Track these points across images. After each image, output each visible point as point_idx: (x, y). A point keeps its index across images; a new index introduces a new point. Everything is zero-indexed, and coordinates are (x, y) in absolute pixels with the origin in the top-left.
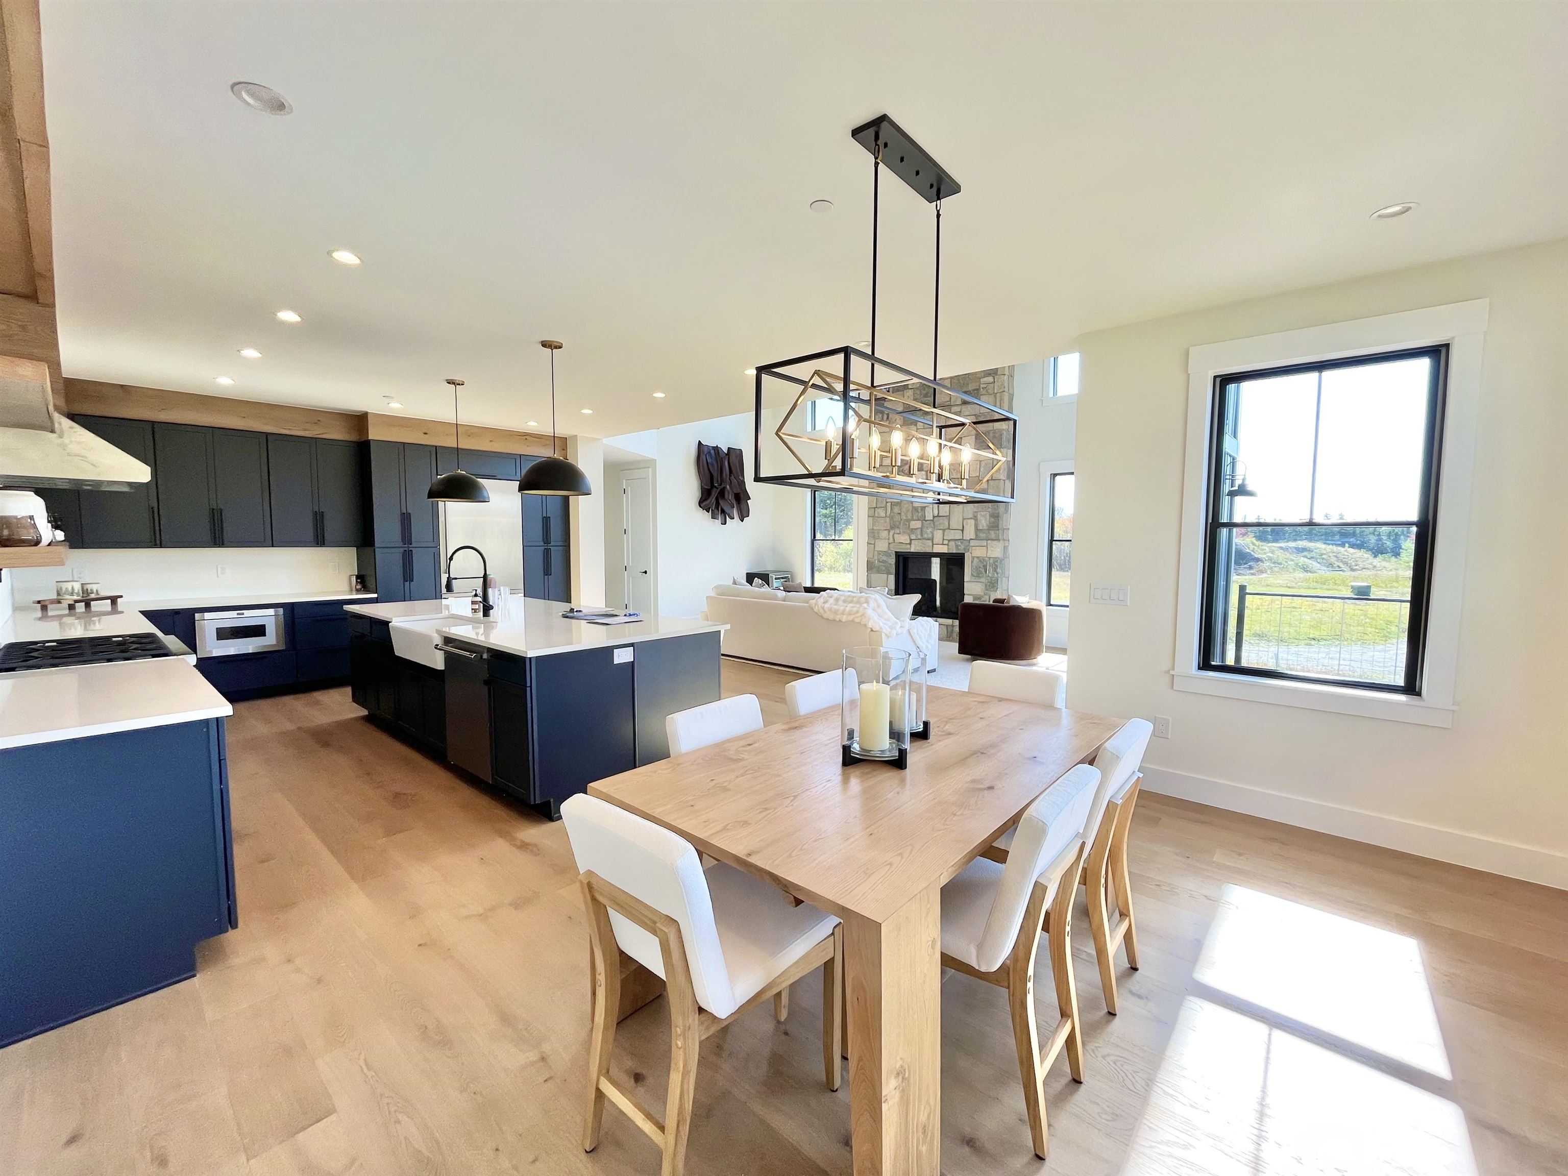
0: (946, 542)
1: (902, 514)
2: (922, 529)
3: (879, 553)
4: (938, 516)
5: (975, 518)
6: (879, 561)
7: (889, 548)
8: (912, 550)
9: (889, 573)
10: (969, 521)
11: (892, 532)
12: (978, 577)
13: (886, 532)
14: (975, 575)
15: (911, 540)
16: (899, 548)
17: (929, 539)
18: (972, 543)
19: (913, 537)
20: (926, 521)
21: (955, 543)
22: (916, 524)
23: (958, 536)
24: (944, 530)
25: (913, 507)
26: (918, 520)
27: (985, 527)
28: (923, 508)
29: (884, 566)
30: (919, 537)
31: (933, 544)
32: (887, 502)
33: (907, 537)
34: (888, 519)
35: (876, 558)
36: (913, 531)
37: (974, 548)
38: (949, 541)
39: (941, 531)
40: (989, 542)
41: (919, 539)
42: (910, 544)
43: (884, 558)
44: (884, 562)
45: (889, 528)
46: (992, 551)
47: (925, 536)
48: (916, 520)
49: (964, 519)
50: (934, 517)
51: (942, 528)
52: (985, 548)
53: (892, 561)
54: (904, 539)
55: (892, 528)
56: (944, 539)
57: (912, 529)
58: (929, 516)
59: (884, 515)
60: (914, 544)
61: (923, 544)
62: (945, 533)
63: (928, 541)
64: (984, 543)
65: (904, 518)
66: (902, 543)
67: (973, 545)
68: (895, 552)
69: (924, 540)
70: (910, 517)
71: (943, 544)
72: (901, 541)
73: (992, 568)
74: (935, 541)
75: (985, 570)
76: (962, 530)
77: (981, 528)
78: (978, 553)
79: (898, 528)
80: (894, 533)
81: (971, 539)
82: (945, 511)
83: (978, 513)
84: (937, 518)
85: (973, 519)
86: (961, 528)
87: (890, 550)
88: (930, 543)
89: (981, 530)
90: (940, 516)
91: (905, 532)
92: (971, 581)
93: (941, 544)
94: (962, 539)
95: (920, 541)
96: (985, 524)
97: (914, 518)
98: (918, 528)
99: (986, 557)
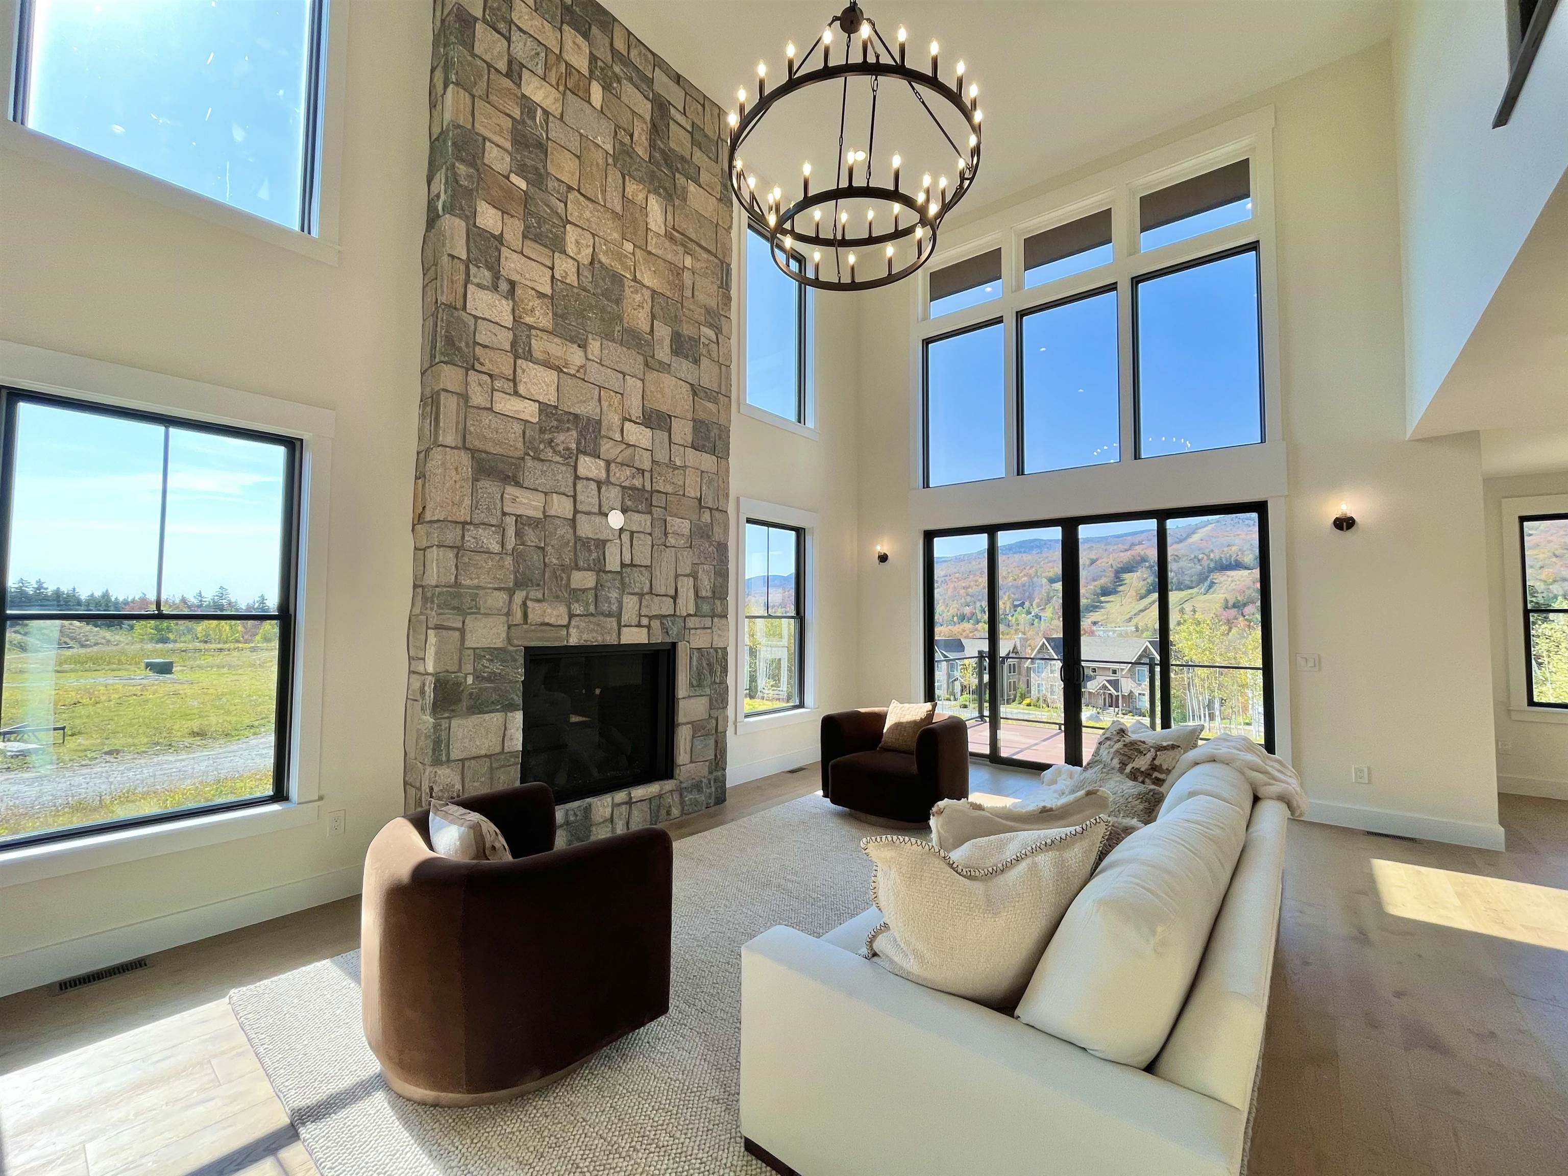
0: (645, 621)
1: (549, 549)
2: (596, 588)
3: (479, 654)
4: (632, 565)
5: (694, 575)
6: (478, 677)
7: (509, 639)
8: (573, 641)
9: (509, 707)
10: (686, 579)
11: (519, 597)
12: (700, 685)
13: (503, 596)
14: (695, 683)
15: (571, 616)
16: (539, 639)
17: (610, 615)
18: (692, 622)
19: (578, 609)
20: (604, 571)
21: (662, 623)
22: (584, 579)
23: (666, 608)
24: (641, 595)
25: (577, 539)
26: (589, 569)
27: (709, 594)
28: (601, 544)
29: (494, 689)
30: (592, 609)
31: (620, 626)
32: (504, 514)
33: (563, 609)
34: (508, 561)
35: (468, 668)
36: (576, 594)
37: (693, 632)
38: (651, 618)
39: (635, 599)
40: (716, 620)
41: (592, 615)
42: (567, 626)
43: (497, 667)
44: (492, 678)
45: (511, 584)
46: (719, 636)
47: (605, 607)
48: (585, 570)
49: (677, 576)
50: (623, 565)
51: (637, 590)
52: (709, 631)
53: (519, 674)
54: (555, 614)
55: (519, 584)
56: (640, 616)
57: (575, 590)
58: (613, 564)
59: (497, 548)
60: (578, 627)
61: (599, 625)
62: (644, 603)
63: (609, 619)
64: (707, 622)
65: (555, 561)
66: (548, 624)
67: (692, 627)
68: (525, 648)
69: (602, 618)
70: (570, 559)
71: (639, 625)
72: (547, 621)
73: (721, 666)
74: (625, 619)
75: (710, 672)
76: (675, 598)
77: (703, 593)
78: (699, 640)
79: (538, 585)
80: (527, 598)
81: (689, 615)
82: (643, 556)
83: (701, 566)
84: (628, 570)
85: (692, 576)
86: (672, 593)
87: (512, 645)
88: (612, 623)
89: (704, 598)
90: (635, 566)
91: (557, 597)
92: (689, 697)
93: (636, 626)
94: (674, 615)
95: (591, 619)
96: (708, 587)
97: (581, 563)
98: (590, 589)
99: (712, 647)
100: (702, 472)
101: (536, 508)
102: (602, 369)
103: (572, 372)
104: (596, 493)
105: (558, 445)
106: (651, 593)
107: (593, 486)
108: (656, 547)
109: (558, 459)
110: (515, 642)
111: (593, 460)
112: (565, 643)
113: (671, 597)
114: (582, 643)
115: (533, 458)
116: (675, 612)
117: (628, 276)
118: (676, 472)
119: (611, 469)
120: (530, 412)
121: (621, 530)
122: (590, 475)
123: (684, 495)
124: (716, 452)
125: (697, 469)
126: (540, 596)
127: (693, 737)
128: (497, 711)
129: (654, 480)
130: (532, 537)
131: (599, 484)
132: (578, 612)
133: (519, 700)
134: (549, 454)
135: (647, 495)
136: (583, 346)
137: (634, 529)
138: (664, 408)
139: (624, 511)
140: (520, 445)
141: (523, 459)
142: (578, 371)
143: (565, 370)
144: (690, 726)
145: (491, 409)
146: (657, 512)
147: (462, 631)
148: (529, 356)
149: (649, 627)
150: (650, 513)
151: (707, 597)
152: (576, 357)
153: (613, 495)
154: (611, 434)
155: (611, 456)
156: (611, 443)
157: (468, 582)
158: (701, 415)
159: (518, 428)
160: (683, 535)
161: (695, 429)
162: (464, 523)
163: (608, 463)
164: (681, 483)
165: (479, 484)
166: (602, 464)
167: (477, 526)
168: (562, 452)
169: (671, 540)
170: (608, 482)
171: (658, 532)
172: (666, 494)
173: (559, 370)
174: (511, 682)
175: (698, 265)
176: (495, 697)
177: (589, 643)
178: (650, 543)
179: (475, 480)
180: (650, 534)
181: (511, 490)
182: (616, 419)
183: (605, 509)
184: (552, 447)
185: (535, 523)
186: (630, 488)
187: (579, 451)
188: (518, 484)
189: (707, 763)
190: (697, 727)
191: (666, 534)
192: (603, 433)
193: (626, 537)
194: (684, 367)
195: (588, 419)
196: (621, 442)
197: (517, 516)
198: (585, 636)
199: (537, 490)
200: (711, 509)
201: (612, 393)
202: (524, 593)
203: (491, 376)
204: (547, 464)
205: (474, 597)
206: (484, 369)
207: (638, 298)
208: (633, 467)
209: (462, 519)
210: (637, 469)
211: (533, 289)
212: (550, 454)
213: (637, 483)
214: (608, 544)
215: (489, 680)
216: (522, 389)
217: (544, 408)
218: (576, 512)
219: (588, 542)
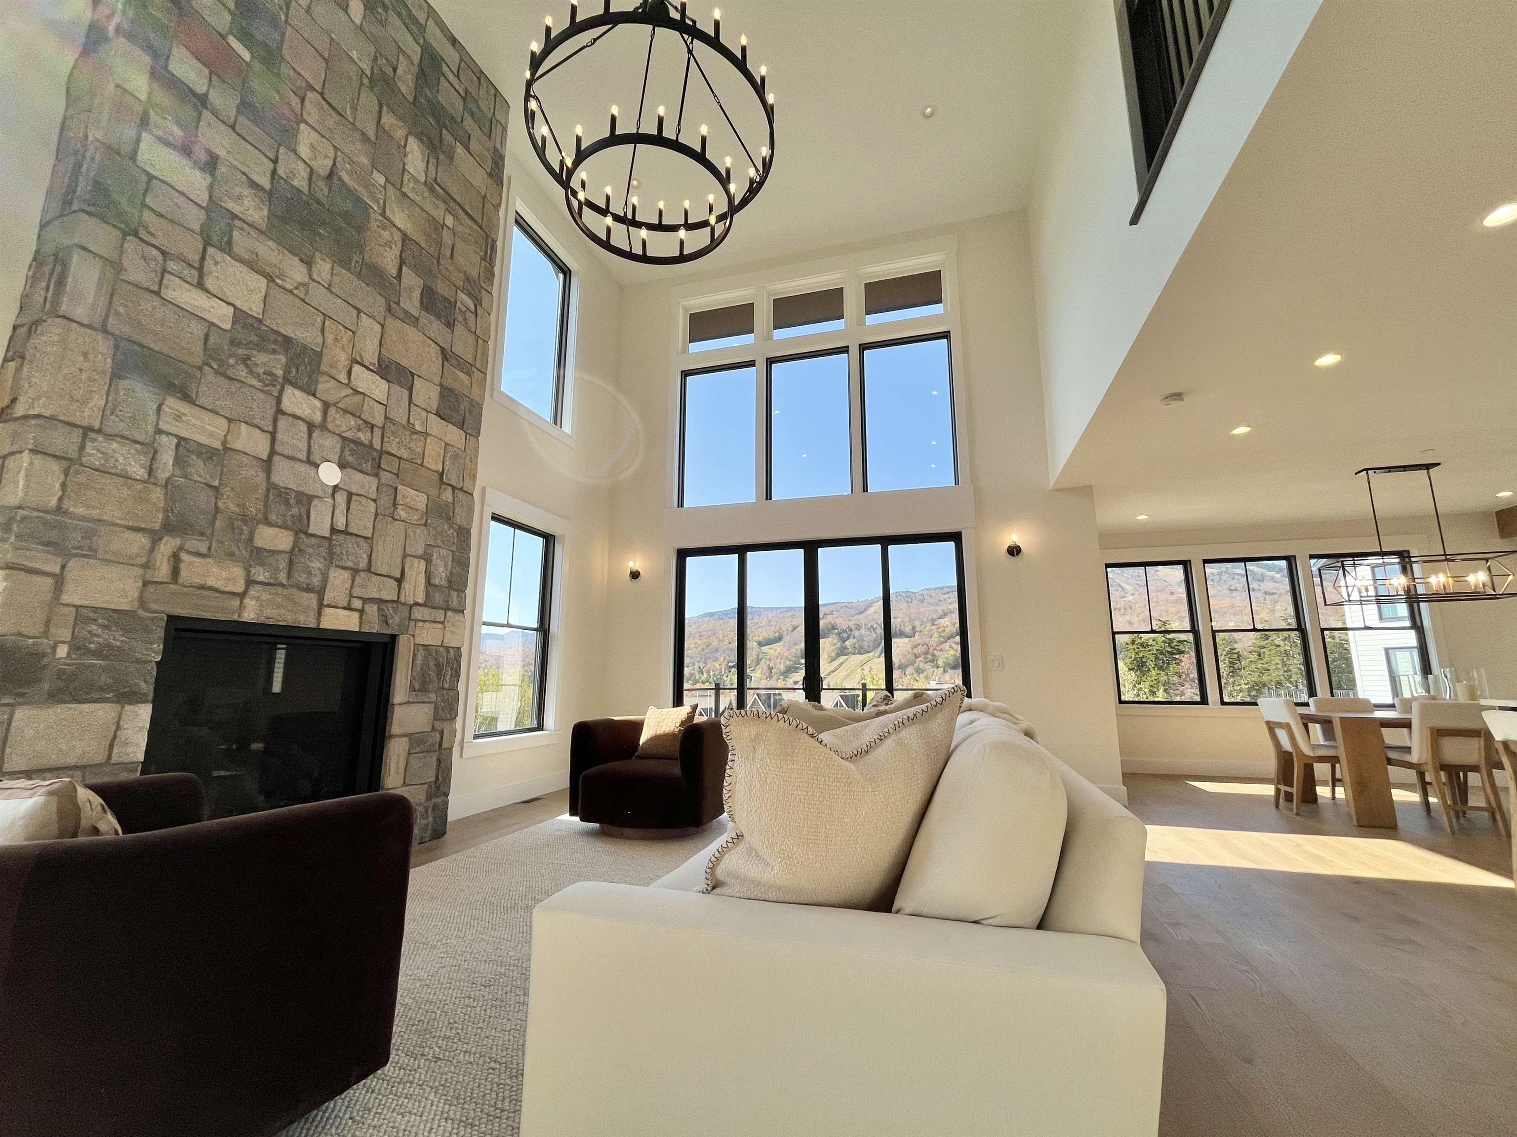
0: (357, 604)
1: (226, 491)
2: (291, 552)
3: (85, 615)
4: (346, 532)
5: (427, 558)
6: (76, 647)
7: (142, 600)
8: (249, 615)
9: (127, 697)
10: (416, 561)
11: (168, 545)
12: (424, 689)
13: (142, 541)
14: (417, 687)
15: (250, 582)
17: (308, 589)
18: (419, 613)
19: (261, 575)
20: (306, 533)
21: (380, 609)
22: (274, 538)
23: (388, 591)
24: (355, 571)
25: (271, 486)
26: (284, 527)
27: (444, 583)
28: (306, 500)
29: (104, 669)
30: (282, 577)
31: (321, 606)
32: (159, 431)
34: (157, 495)
35: (65, 634)
36: (259, 556)
37: (420, 624)
38: (365, 601)
39: (346, 575)
40: (449, 613)
41: (282, 585)
42: (242, 596)
43: (116, 638)
44: (104, 652)
45: (157, 526)
46: (452, 632)
47: (302, 578)
48: (276, 525)
49: (405, 556)
50: (333, 530)
51: (350, 564)
52: (440, 626)
53: (154, 652)
54: (224, 576)
55: (169, 528)
56: (351, 596)
57: (260, 550)
58: (320, 524)
59: (140, 473)
60: (258, 599)
61: (290, 600)
62: (358, 580)
63: (305, 595)
64: (439, 615)
65: (234, 508)
66: (211, 589)
67: (419, 617)
68: (169, 617)
69: (294, 591)
70: (258, 510)
71: (348, 608)
72: (210, 582)
73: (452, 669)
74: (328, 597)
75: (437, 675)
76: (400, 581)
77: (436, 581)
78: (428, 635)
79: (202, 534)
80: (181, 548)
81: (417, 604)
82: (362, 523)
83: (435, 550)
84: (341, 537)
85: (424, 559)
86: (398, 575)
87: (146, 610)
88: (312, 600)
89: (437, 586)
90: (351, 534)
91: (231, 555)
92: (408, 702)
93: (344, 608)
94: (397, 601)
95: (280, 590)
96: (444, 575)
97: (273, 517)
98: (282, 552)
99: (442, 646)
100: (447, 444)
101: (211, 435)
102: (329, 295)
103: (289, 286)
104: (305, 436)
105: (257, 365)
106: (369, 570)
107: (303, 427)
108: (380, 517)
109: (254, 382)
110: (153, 606)
111: (304, 395)
112: (235, 617)
113: (396, 580)
114: (262, 620)
115: (217, 372)
116: (398, 597)
117: (375, 208)
118: (414, 437)
119: (329, 414)
120: (222, 315)
121: (336, 488)
122: (299, 413)
123: (422, 465)
124: (465, 427)
125: (441, 439)
126: (203, 549)
127: (409, 753)
128: (106, 700)
129: (386, 439)
130: (199, 469)
131: (311, 427)
132: (261, 578)
133: (147, 687)
134: (242, 372)
135: (375, 454)
136: (308, 263)
137: (354, 491)
138: (405, 363)
139: (342, 466)
140: (198, 349)
141: (200, 368)
142: (296, 288)
143: (278, 281)
144: (406, 739)
145: (157, 293)
146: (385, 477)
147: (59, 581)
148: (227, 248)
149: (361, 612)
150: (377, 475)
151: (442, 586)
152: (296, 272)
153: (328, 444)
154: (333, 372)
155: (331, 399)
156: (333, 383)
157: (81, 510)
158: (449, 382)
159: (198, 330)
160: (417, 510)
161: (442, 396)
162: (87, 430)
163: (326, 406)
164: (420, 450)
165: (123, 384)
166: (318, 404)
167: (110, 437)
168: (262, 376)
169: (402, 513)
170: (323, 427)
171: (385, 501)
172: (400, 458)
173: (270, 278)
174: (138, 661)
175: (460, 228)
176: (104, 679)
177: (272, 622)
178: (373, 510)
179: (117, 375)
180: (375, 501)
181: (173, 404)
182: (343, 359)
183: (316, 458)
184: (247, 366)
185: (209, 454)
186: (352, 441)
187: (287, 380)
188: (186, 397)
189: (425, 786)
190: (416, 740)
191: (395, 504)
192: (323, 368)
193: (341, 498)
194: (436, 327)
195: (305, 347)
196: (348, 384)
197: (181, 440)
198: (268, 612)
199: (217, 413)
200: (454, 488)
201: (341, 327)
202: (178, 541)
203: (163, 253)
204: (238, 385)
205: (89, 534)
206: (154, 241)
207: (386, 235)
208: (359, 417)
209: (85, 423)
210: (364, 421)
211: (243, 173)
212: (244, 374)
213: (364, 437)
214: (315, 502)
215: (98, 654)
216: (210, 283)
217: (240, 316)
218: (273, 452)
219: (287, 494)
